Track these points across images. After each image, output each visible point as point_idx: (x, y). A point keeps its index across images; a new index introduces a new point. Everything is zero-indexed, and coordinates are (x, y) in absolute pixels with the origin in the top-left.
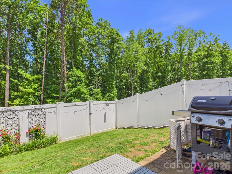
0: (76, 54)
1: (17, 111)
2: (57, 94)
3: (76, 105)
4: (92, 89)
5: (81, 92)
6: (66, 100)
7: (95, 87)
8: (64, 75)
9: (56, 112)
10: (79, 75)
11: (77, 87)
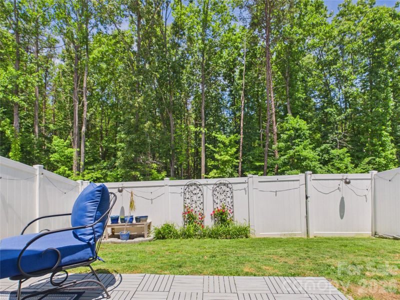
0: (294, 90)
1: (201, 185)
2: (261, 161)
3: (278, 181)
4: (328, 150)
5: (302, 158)
6: (276, 172)
7: (336, 146)
8: (271, 131)
9: (247, 189)
10: (298, 127)
11: (294, 149)
